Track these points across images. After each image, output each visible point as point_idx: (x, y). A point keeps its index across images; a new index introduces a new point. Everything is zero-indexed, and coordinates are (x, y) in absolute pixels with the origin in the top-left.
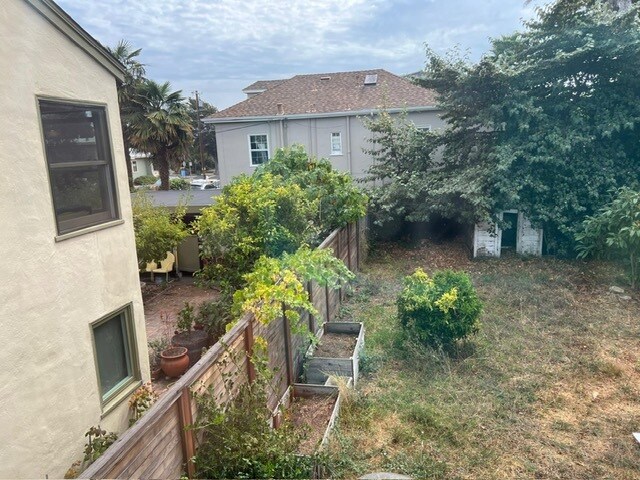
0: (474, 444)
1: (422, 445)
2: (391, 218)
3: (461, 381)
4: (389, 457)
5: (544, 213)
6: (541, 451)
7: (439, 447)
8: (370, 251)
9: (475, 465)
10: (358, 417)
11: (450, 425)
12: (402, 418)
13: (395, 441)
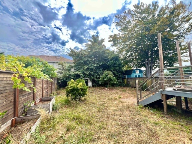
0: (97, 122)
1: (79, 128)
2: (63, 81)
3: (86, 106)
4: (66, 139)
5: (93, 78)
6: (116, 117)
7: (86, 127)
8: (58, 88)
9: (101, 129)
10: (50, 125)
11: (87, 118)
12: (70, 121)
13: (68, 130)
